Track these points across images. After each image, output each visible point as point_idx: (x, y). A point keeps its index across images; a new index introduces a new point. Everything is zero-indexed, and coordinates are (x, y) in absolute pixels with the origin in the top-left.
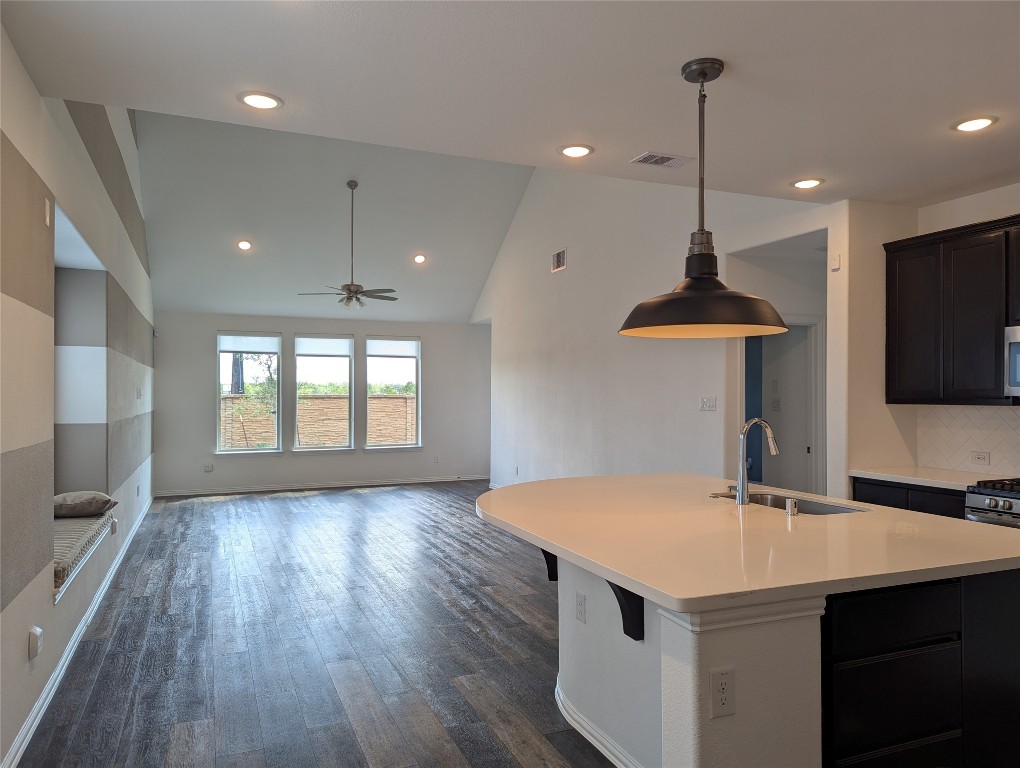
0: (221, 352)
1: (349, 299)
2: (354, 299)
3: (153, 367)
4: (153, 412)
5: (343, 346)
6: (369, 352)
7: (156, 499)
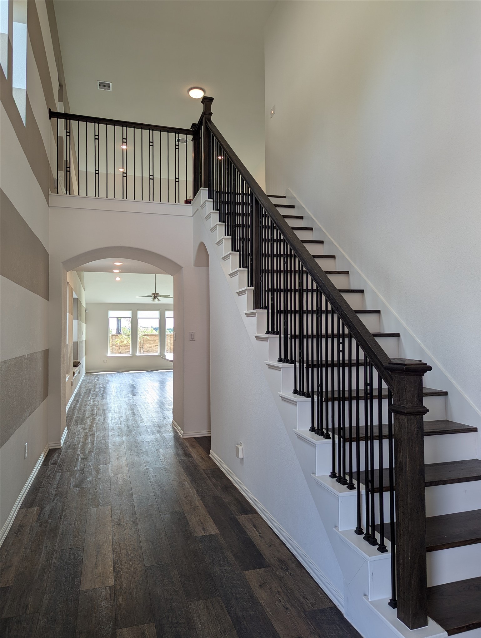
0: (109, 317)
1: (154, 298)
2: (156, 298)
3: (86, 324)
4: (85, 340)
5: (157, 314)
6: (166, 316)
7: (87, 373)
